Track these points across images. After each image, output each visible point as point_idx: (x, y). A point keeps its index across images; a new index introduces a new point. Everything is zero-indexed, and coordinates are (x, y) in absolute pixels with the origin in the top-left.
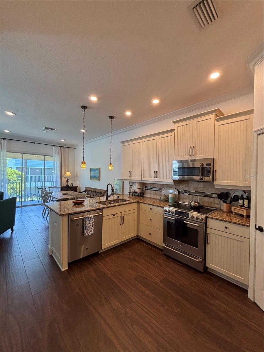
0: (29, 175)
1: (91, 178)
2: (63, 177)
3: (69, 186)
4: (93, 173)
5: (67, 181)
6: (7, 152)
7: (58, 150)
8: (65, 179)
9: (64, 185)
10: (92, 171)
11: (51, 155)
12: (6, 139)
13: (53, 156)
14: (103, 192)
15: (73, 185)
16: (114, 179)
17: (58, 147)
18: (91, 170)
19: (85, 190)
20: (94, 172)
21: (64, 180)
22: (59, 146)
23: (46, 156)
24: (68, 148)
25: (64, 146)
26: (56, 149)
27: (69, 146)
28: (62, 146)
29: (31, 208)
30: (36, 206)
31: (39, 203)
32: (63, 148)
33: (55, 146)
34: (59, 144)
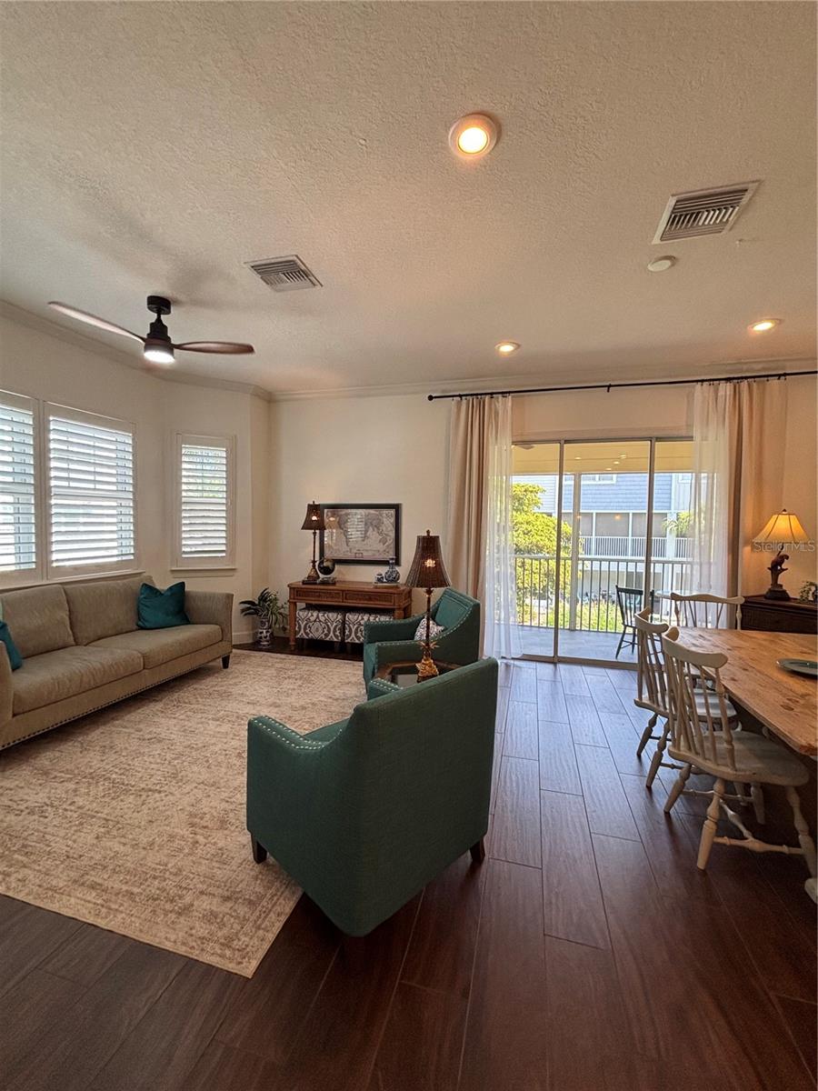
2: (746, 543)
3: (786, 598)
5: (776, 567)
6: (514, 443)
7: (721, 403)
8: (755, 555)
9: (756, 582)
11: (684, 433)
12: (509, 392)
13: (690, 438)
17: (723, 384)
21: (756, 563)
22: (728, 380)
23: (657, 444)
24: (779, 376)
25: (759, 370)
26: (712, 394)
27: (788, 364)
28: (744, 375)
29: (588, 681)
30: (607, 670)
31: (620, 659)
32: (749, 385)
33: (703, 381)
34: (728, 368)
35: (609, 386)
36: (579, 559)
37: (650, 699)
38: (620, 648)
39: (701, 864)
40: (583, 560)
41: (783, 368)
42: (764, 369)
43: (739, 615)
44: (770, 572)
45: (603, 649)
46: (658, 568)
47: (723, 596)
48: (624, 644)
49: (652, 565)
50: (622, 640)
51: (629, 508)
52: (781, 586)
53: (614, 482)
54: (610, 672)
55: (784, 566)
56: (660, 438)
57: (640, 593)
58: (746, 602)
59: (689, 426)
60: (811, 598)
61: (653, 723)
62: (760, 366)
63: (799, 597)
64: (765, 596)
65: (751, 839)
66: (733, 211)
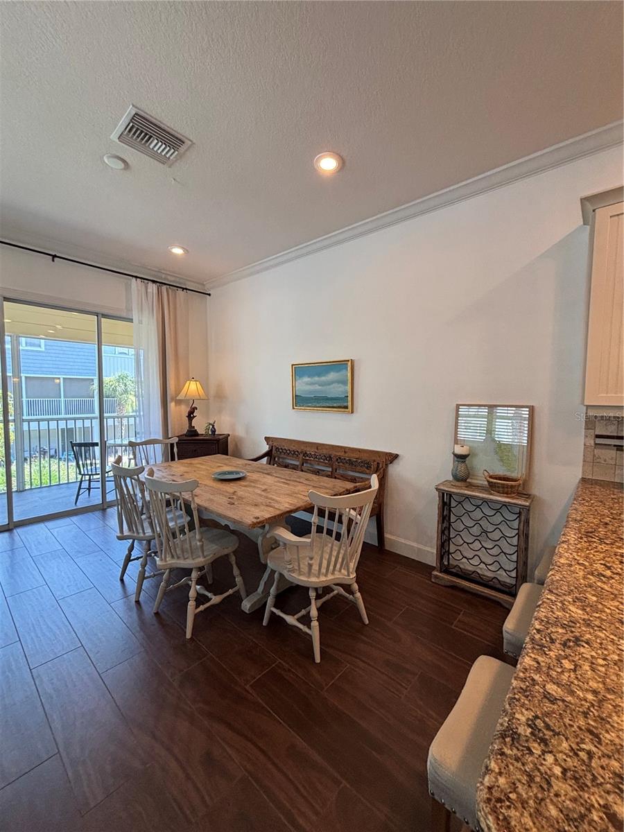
0: (62, 399)
1: (300, 401)
2: (172, 400)
3: (197, 435)
4: (307, 384)
5: (191, 416)
7: (150, 296)
8: (178, 407)
9: (179, 425)
10: (301, 376)
11: (124, 315)
13: (131, 320)
14: (378, 460)
15: (214, 431)
16: (458, 406)
17: (150, 283)
18: (299, 371)
19: (266, 448)
20: (316, 379)
21: (178, 412)
22: (154, 282)
23: (103, 320)
24: (183, 289)
25: (171, 281)
26: (144, 290)
27: (189, 283)
28: (163, 282)
29: (55, 534)
30: (72, 518)
31: (80, 505)
32: (167, 289)
33: (136, 277)
34: (154, 273)
35: (54, 256)
36: (23, 421)
37: (130, 531)
38: (78, 495)
39: (188, 635)
40: (29, 421)
41: (185, 284)
42: (174, 281)
43: (175, 450)
44: (187, 419)
45: (60, 501)
46: (110, 422)
47: (161, 438)
48: (82, 491)
49: (105, 420)
50: (80, 488)
51: (60, 373)
52: (194, 427)
53: (43, 349)
54: (74, 519)
55: (194, 415)
56: (106, 315)
57: (97, 444)
58: (179, 440)
59: (130, 310)
60: (210, 433)
61: (131, 548)
62: (173, 279)
63: (204, 433)
64: (185, 435)
65: (214, 597)
66: (174, 153)
